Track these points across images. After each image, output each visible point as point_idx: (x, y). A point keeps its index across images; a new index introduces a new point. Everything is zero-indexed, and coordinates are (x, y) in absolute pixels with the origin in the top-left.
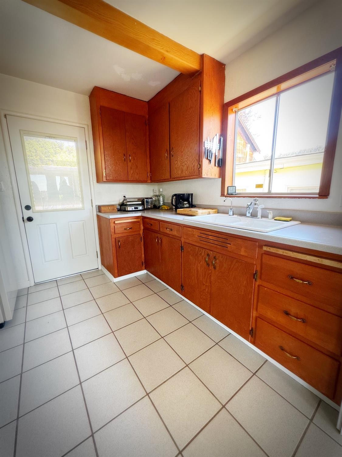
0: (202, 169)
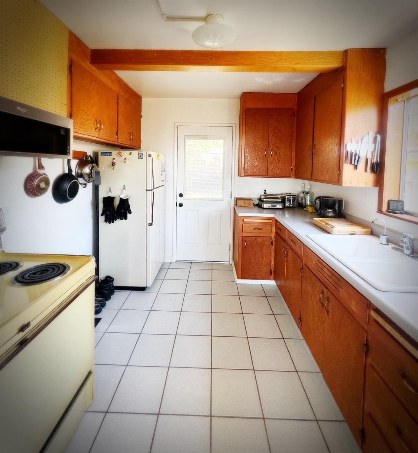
0: (342, 176)
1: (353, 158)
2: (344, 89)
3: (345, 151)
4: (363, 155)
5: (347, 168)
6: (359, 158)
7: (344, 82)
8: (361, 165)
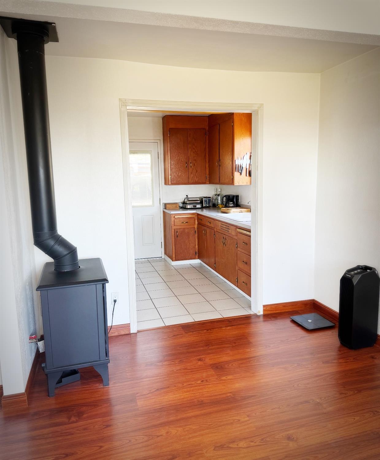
0: (234, 179)
1: (239, 168)
2: (233, 126)
3: (235, 164)
4: (244, 167)
5: (236, 174)
6: (242, 168)
7: (233, 122)
8: (244, 172)
